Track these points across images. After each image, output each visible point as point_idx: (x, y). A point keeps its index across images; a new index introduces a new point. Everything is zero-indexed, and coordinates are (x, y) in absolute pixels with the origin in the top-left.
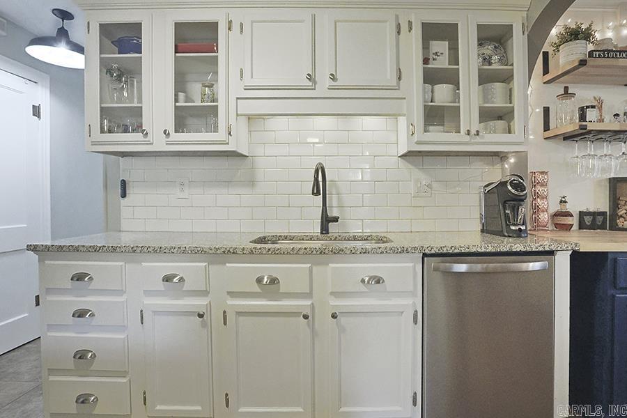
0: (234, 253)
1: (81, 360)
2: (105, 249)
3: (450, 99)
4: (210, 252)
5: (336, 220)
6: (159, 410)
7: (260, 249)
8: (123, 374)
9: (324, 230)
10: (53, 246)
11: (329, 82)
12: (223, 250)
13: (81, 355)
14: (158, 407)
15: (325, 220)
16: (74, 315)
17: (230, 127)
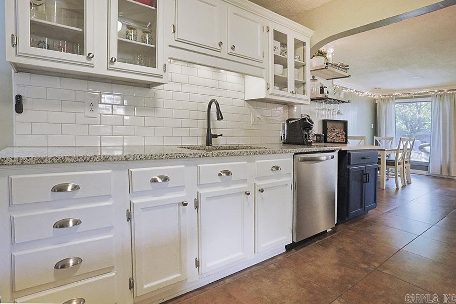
0: (206, 156)
1: (63, 269)
2: (96, 159)
3: (281, 73)
4: (191, 156)
6: (146, 288)
7: (223, 153)
8: (109, 270)
9: (209, 143)
10: (28, 158)
11: (230, 50)
12: (199, 155)
13: (62, 265)
14: (145, 286)
15: (210, 137)
16: (55, 226)
17: (165, 65)
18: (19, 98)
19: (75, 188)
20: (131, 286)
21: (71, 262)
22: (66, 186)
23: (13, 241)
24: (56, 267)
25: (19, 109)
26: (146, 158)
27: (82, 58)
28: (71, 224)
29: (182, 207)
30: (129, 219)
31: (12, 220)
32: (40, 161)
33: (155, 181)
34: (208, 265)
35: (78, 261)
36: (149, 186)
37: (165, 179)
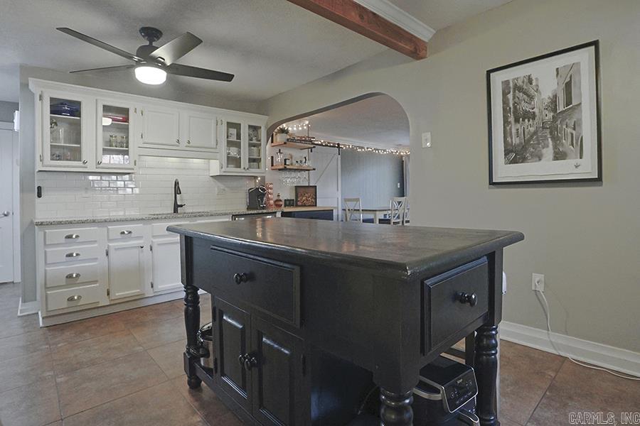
1: (70, 279)
4: (146, 219)
5: (181, 206)
8: (96, 282)
9: (176, 211)
12: (152, 218)
13: (70, 276)
14: (117, 294)
15: (177, 207)
16: (67, 256)
17: (135, 162)
18: (39, 188)
19: (77, 236)
20: (108, 294)
21: (74, 275)
22: (72, 236)
23: (46, 262)
24: (67, 277)
25: (39, 195)
26: (118, 221)
27: (80, 163)
28: (74, 255)
29: (141, 249)
30: (107, 255)
31: (45, 252)
32: (60, 223)
33: (123, 233)
34: (160, 287)
35: (78, 275)
36: (120, 236)
37: (130, 232)
